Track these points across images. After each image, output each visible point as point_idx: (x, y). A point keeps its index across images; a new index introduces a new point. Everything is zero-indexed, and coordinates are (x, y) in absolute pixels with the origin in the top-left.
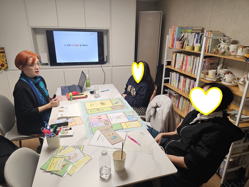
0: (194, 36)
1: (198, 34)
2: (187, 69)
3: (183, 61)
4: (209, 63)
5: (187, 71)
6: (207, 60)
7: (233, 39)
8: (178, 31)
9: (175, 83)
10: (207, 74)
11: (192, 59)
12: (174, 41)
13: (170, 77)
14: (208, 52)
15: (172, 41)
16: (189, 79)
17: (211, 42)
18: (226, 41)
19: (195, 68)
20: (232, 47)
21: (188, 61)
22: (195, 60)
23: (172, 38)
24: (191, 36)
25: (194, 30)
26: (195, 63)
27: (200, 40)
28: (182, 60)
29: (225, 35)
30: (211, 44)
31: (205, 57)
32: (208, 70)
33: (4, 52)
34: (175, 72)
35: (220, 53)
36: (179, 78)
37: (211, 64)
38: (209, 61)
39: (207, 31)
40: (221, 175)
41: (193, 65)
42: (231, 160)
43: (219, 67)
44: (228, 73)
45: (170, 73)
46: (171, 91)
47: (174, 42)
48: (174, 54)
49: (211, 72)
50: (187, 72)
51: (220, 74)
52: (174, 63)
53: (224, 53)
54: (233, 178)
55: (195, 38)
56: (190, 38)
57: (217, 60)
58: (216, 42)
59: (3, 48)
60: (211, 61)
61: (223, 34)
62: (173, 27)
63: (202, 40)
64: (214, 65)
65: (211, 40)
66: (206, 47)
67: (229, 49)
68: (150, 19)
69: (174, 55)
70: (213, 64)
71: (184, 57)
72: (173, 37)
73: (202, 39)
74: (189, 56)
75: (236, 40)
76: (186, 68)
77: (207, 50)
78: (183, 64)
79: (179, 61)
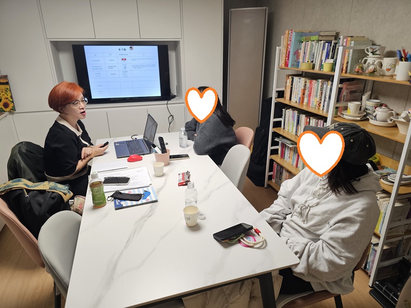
0: (322, 47)
1: (330, 42)
2: (311, 103)
3: (304, 90)
4: (348, 91)
5: (311, 105)
6: (344, 86)
7: (387, 49)
8: (295, 40)
9: (291, 127)
10: (346, 108)
11: (320, 84)
12: (289, 55)
13: (283, 117)
14: (346, 72)
15: (286, 57)
16: (314, 120)
17: (351, 55)
18: (377, 53)
19: (325, 100)
20: (387, 62)
21: (313, 89)
22: (325, 86)
23: (285, 51)
24: (317, 46)
25: (322, 36)
26: (324, 92)
27: (332, 54)
28: (303, 88)
29: (374, 43)
30: (352, 59)
31: (342, 81)
32: (346, 103)
33: (7, 83)
34: (291, 109)
35: (367, 72)
36: (298, 117)
37: (351, 92)
38: (349, 87)
39: (345, 38)
40: (369, 272)
41: (322, 95)
42: (385, 248)
43: (364, 98)
44: (381, 105)
45: (282, 111)
46: (285, 141)
47: (288, 58)
48: (289, 78)
49: (352, 105)
50: (312, 108)
51: (367, 107)
52: (289, 93)
53: (373, 73)
54: (390, 276)
55: (323, 49)
56: (315, 51)
57: (362, 86)
58: (360, 55)
59: (6, 77)
60: (352, 87)
61: (371, 40)
62: (287, 32)
63: (336, 53)
64: (357, 94)
65: (351, 51)
66: (343, 64)
67: (381, 65)
68: (248, 21)
69: (288, 81)
70: (355, 92)
71: (306, 82)
72: (287, 50)
73: (336, 51)
74: (314, 81)
75: (393, 50)
76: (309, 101)
77: (344, 68)
78: (304, 94)
79: (298, 89)
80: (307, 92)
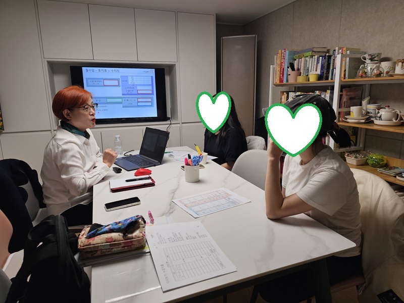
0: (316, 61)
1: (324, 56)
4: (348, 97)
6: (344, 92)
12: (283, 72)
15: (280, 74)
17: (348, 64)
20: (385, 66)
23: (279, 68)
24: (311, 61)
25: (315, 52)
30: (349, 67)
32: (349, 108)
37: (351, 99)
38: (348, 93)
43: (364, 102)
51: (369, 111)
56: (309, 65)
57: (360, 92)
60: (351, 93)
62: (280, 51)
64: (357, 100)
68: (238, 47)
70: (354, 98)
77: (343, 76)
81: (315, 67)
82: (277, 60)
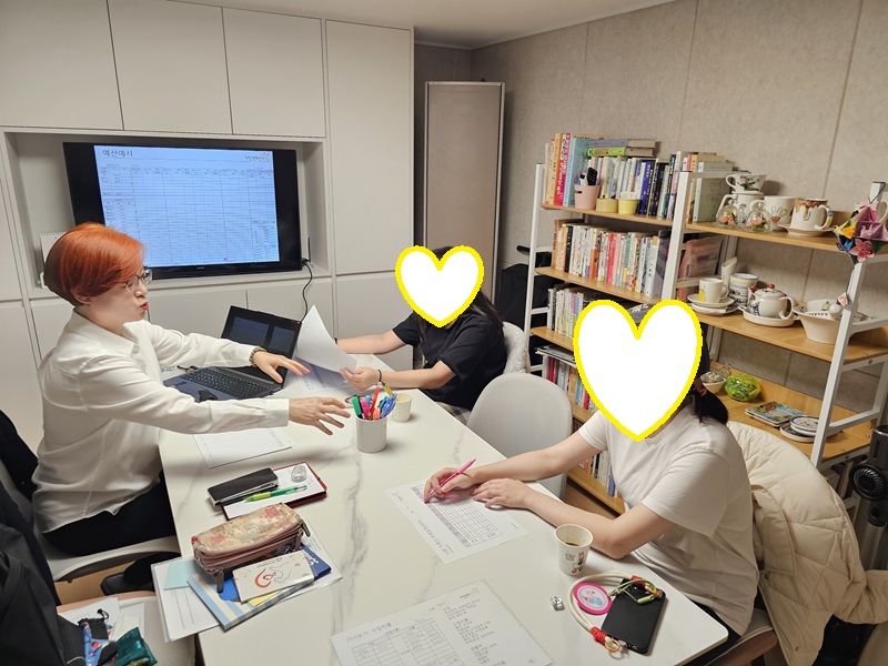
0: (633, 170)
1: (650, 162)
2: (614, 278)
3: (598, 251)
4: (695, 257)
5: (613, 283)
6: (688, 247)
8: (577, 153)
10: (696, 290)
11: (634, 242)
12: (563, 180)
13: (551, 305)
14: (691, 220)
15: (557, 185)
17: (699, 188)
18: (754, 186)
19: (645, 273)
20: (772, 205)
21: (617, 251)
22: (644, 246)
23: (555, 173)
24: (622, 168)
25: (632, 148)
26: (642, 257)
27: (654, 183)
28: (594, 248)
30: (701, 195)
32: (696, 280)
34: (567, 290)
37: (701, 259)
38: (696, 249)
43: (726, 269)
45: (548, 293)
46: (558, 354)
47: (563, 187)
48: (561, 226)
49: (707, 285)
50: (617, 287)
51: (735, 289)
55: (637, 173)
56: (618, 175)
58: (718, 191)
60: (701, 249)
62: (557, 136)
65: (699, 181)
69: (560, 233)
70: (706, 258)
71: (600, 236)
72: (559, 172)
73: (666, 179)
74: (619, 235)
76: (609, 273)
77: (688, 213)
78: (597, 260)
79: (583, 250)
80: (603, 257)
81: (630, 181)
82: (551, 154)
